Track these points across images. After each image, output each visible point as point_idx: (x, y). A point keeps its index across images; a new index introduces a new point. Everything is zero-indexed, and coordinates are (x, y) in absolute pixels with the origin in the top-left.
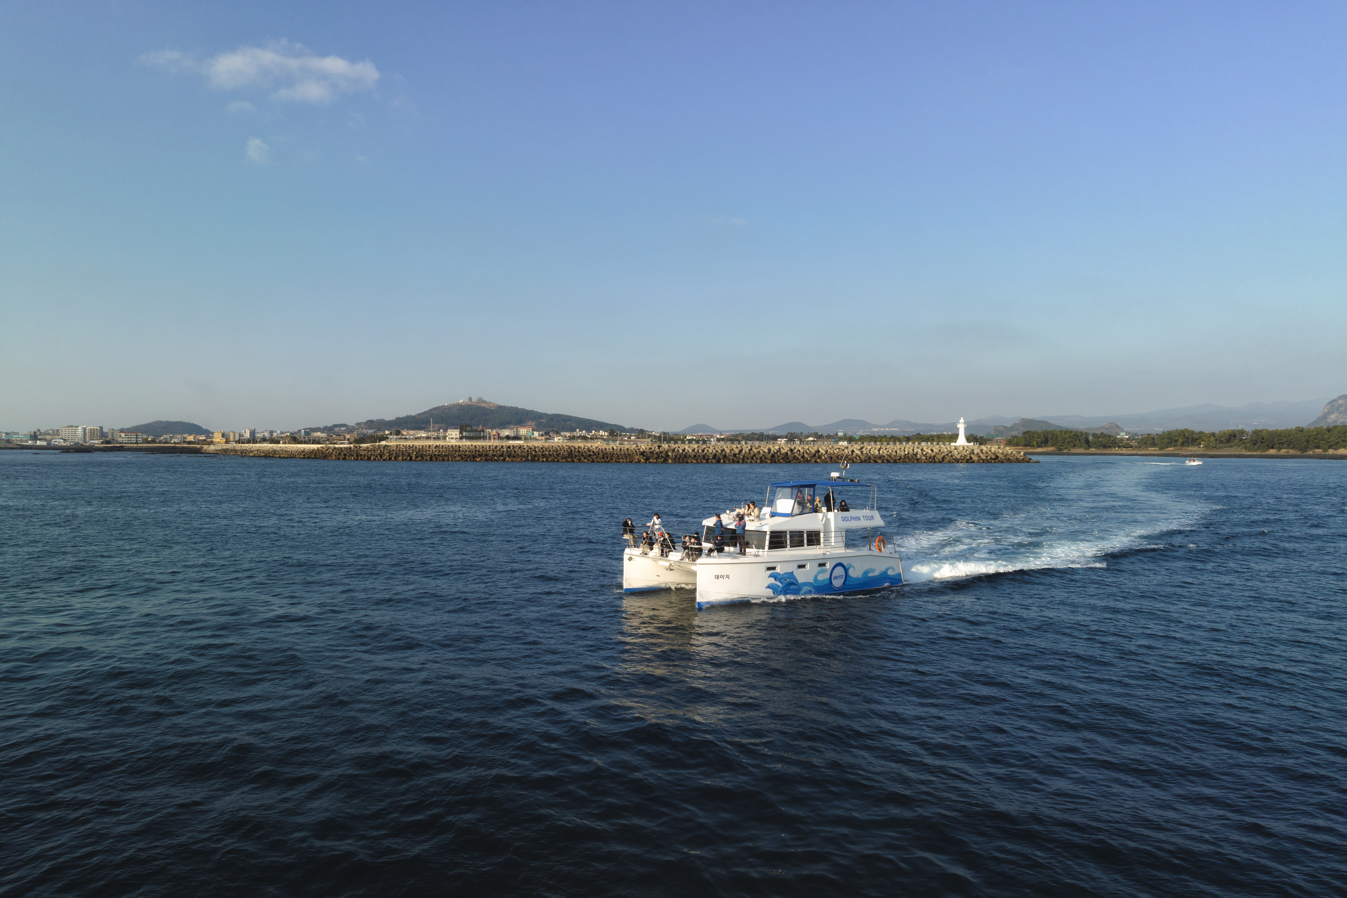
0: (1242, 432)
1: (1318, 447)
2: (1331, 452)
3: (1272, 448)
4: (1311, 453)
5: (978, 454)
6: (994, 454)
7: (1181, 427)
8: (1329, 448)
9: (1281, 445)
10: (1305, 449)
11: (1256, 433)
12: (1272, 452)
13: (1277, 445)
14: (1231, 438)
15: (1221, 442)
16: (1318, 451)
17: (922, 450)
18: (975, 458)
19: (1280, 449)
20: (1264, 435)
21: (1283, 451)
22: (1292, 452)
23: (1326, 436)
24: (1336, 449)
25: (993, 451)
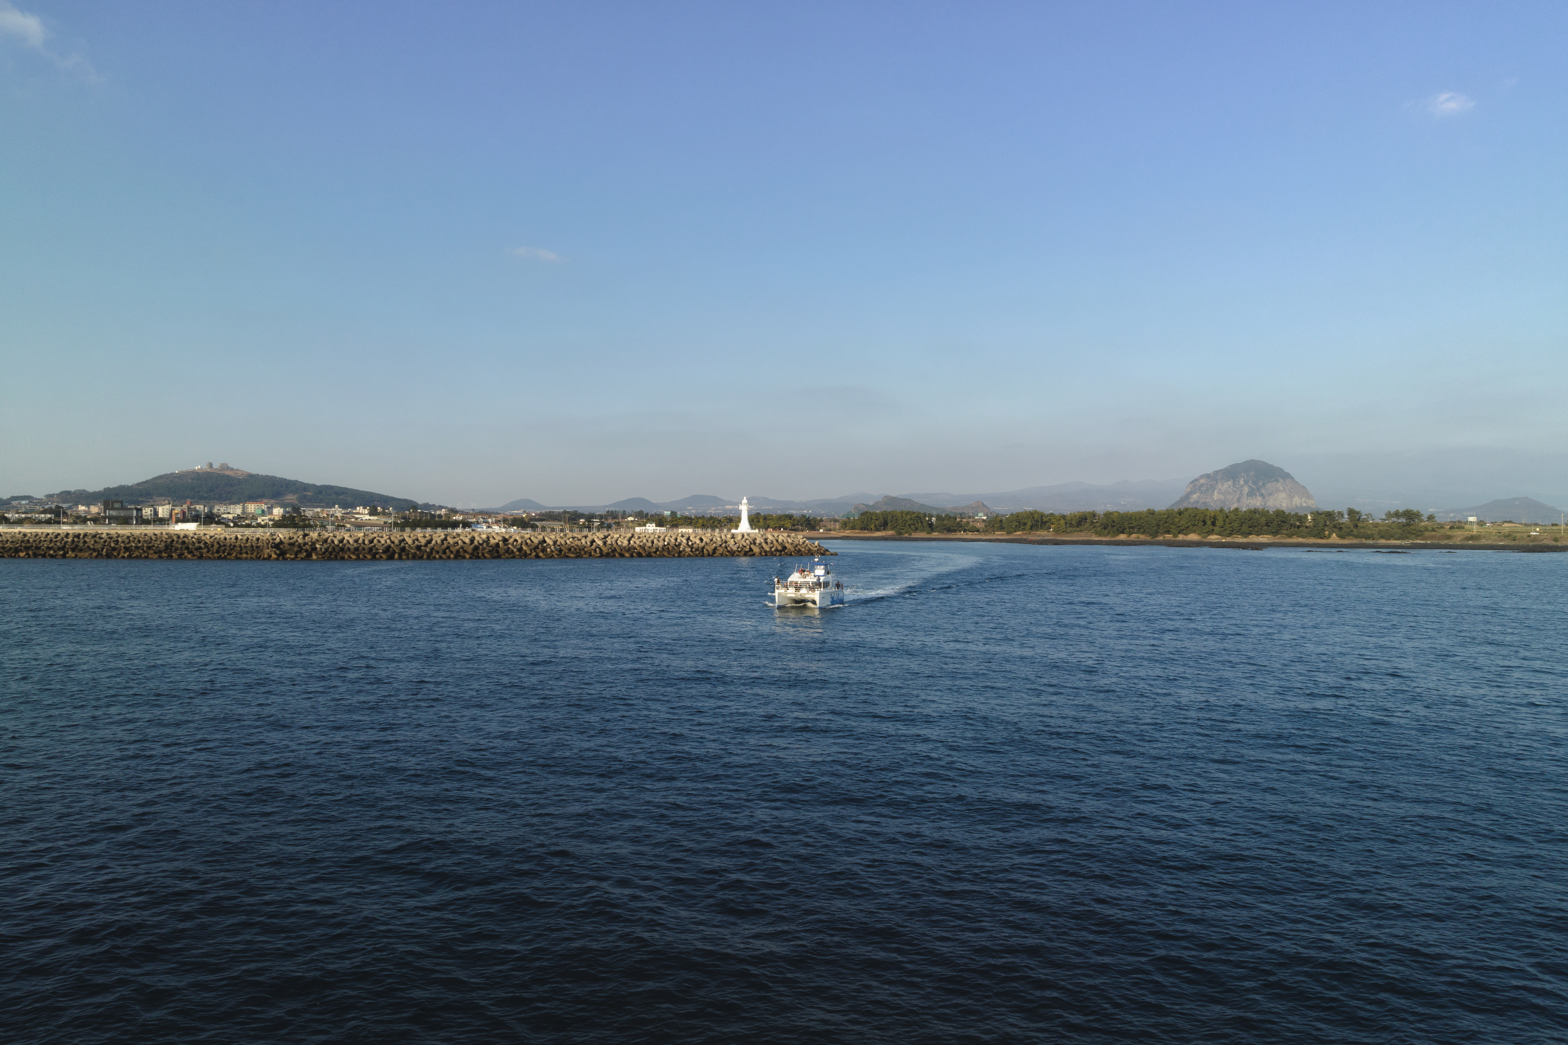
0: (1094, 515)
1: (1168, 532)
2: (1181, 537)
3: (1123, 532)
4: (1161, 538)
5: (760, 544)
6: (781, 544)
7: (1029, 509)
8: (1179, 533)
9: (1131, 530)
10: (1155, 534)
11: (1108, 515)
12: (1122, 537)
13: (1128, 530)
14: (1082, 521)
15: (1071, 525)
16: (1169, 536)
17: (688, 539)
19: (1130, 534)
20: (1115, 519)
21: (1134, 536)
22: (1142, 537)
23: (1176, 520)
24: (1186, 535)
25: (780, 540)
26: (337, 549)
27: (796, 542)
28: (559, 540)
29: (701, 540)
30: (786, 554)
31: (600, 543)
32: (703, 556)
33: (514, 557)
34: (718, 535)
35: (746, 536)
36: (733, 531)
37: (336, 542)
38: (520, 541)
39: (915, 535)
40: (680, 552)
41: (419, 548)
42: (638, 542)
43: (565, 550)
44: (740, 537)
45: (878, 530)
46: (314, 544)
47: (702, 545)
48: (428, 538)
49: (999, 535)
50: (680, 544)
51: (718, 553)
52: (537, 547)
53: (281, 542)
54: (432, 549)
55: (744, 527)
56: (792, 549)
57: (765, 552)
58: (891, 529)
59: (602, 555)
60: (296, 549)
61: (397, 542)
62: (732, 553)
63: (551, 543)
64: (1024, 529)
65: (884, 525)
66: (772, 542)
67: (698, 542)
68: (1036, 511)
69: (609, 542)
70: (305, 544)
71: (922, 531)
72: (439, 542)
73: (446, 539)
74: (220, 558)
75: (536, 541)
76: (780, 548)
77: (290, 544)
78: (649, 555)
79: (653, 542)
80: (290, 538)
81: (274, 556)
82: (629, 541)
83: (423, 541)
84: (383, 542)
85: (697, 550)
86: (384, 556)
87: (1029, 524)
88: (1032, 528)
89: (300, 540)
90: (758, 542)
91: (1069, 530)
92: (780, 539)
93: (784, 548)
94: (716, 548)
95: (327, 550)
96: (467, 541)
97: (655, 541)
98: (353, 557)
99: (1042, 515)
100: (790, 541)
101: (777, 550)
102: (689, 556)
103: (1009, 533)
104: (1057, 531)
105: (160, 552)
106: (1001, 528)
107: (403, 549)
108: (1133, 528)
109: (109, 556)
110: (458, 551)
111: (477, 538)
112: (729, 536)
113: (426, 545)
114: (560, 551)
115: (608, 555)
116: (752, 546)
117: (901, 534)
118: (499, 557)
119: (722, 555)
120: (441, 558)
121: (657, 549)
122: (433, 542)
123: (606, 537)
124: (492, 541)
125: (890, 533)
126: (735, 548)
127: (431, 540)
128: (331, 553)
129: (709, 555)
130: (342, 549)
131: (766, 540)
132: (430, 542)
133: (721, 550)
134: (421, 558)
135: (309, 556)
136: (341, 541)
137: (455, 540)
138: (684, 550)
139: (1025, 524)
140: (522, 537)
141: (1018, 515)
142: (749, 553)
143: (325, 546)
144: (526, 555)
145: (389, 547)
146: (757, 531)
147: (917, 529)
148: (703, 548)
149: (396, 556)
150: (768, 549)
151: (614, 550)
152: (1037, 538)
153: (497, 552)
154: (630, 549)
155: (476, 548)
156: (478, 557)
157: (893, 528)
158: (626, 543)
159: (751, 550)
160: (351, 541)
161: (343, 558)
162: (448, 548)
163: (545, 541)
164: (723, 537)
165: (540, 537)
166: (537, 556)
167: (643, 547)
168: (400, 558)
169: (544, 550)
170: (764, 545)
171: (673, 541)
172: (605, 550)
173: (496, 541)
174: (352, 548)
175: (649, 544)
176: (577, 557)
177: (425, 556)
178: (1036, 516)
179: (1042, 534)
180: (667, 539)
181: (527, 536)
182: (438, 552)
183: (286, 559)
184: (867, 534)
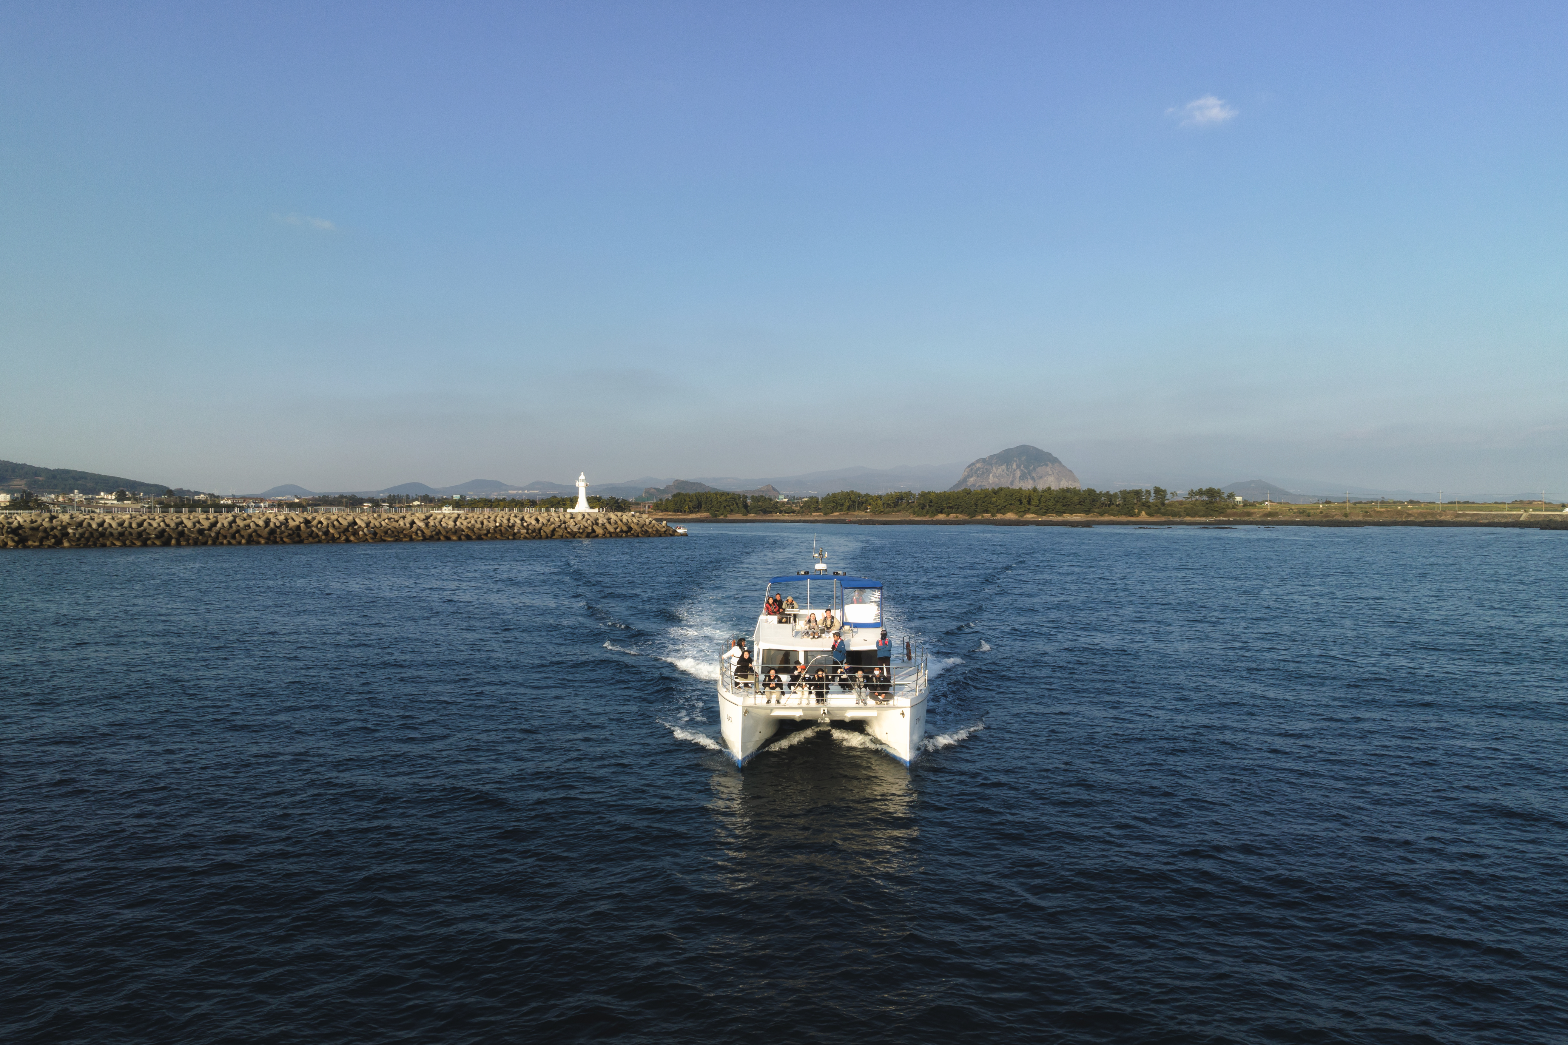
0: (909, 494)
1: (986, 511)
2: (999, 516)
3: (941, 512)
4: (980, 517)
5: (603, 524)
6: (626, 524)
7: (847, 489)
8: (997, 512)
9: (949, 510)
10: (973, 514)
11: (924, 495)
12: (941, 517)
13: (946, 510)
14: (898, 501)
15: (889, 505)
16: (987, 516)
17: (522, 519)
18: (599, 531)
19: (948, 514)
20: (932, 498)
21: (952, 516)
22: (961, 517)
23: (994, 499)
24: (1003, 514)
25: (624, 520)
26: (96, 534)
27: (642, 522)
28: (373, 521)
29: (537, 520)
30: (633, 535)
31: (422, 525)
32: (541, 538)
33: (320, 542)
34: (556, 515)
35: (587, 516)
36: (569, 510)
37: (94, 526)
38: (325, 523)
39: (731, 517)
40: (515, 534)
41: (201, 532)
42: (465, 523)
43: (380, 533)
44: (580, 517)
45: (691, 512)
46: (64, 528)
47: (538, 526)
48: (212, 520)
49: (816, 516)
50: (514, 525)
51: (557, 535)
52: (346, 530)
53: (20, 527)
54: (218, 533)
55: (582, 506)
56: (639, 530)
57: (610, 533)
59: (425, 539)
60: (40, 534)
61: (173, 525)
62: (573, 535)
63: (363, 525)
64: (841, 510)
65: (698, 507)
66: (616, 523)
67: (534, 522)
68: (852, 492)
69: (432, 523)
70: (53, 528)
71: (738, 512)
72: (226, 524)
73: (234, 521)
75: (345, 523)
76: (625, 528)
77: (32, 529)
78: (479, 538)
79: (482, 523)
80: (32, 522)
81: (11, 543)
82: (455, 521)
83: (206, 524)
84: (155, 525)
85: (533, 531)
86: (158, 542)
87: (846, 504)
88: (849, 508)
89: (46, 524)
90: (600, 522)
91: (888, 509)
92: (625, 518)
93: (630, 529)
94: (554, 529)
95: (82, 535)
96: (261, 523)
97: (485, 522)
98: (118, 543)
99: (859, 495)
100: (635, 521)
101: (622, 531)
102: (525, 538)
103: (826, 514)
104: (874, 512)
106: (819, 510)
107: (182, 534)
108: (951, 507)
110: (250, 536)
111: (273, 520)
112: (568, 516)
113: (210, 529)
114: (375, 534)
115: (431, 537)
116: (595, 527)
117: (716, 515)
118: (301, 542)
119: (562, 536)
120: (229, 543)
121: (488, 532)
122: (219, 525)
123: (427, 518)
124: (292, 524)
125: (705, 515)
126: (575, 529)
127: (217, 522)
128: (88, 540)
129: (547, 537)
130: (102, 535)
131: (609, 519)
132: (214, 524)
133: (560, 532)
134: (205, 544)
135: (58, 543)
136: (101, 524)
137: (246, 522)
138: (519, 532)
139: (842, 505)
140: (328, 519)
141: (834, 495)
142: (591, 535)
143: (80, 530)
144: (334, 540)
145: (164, 531)
146: (596, 510)
147: (732, 511)
148: (540, 529)
149: (173, 542)
150: (612, 530)
151: (439, 533)
152: (855, 519)
153: (299, 535)
154: (457, 531)
155: (272, 532)
156: (275, 542)
157: (707, 510)
158: (451, 524)
159: (593, 531)
160: (114, 525)
161: (104, 546)
162: (238, 531)
163: (355, 523)
164: (562, 517)
165: (350, 518)
166: (348, 541)
167: (471, 529)
168: (178, 544)
169: (355, 533)
170: (608, 525)
171: (505, 521)
172: (428, 532)
173: (297, 523)
174: (115, 532)
175: (479, 525)
176: (396, 540)
177: (210, 542)
178: (853, 496)
179: (859, 514)
180: (498, 520)
181: (334, 517)
182: (225, 537)
183: (29, 547)
184: (682, 517)
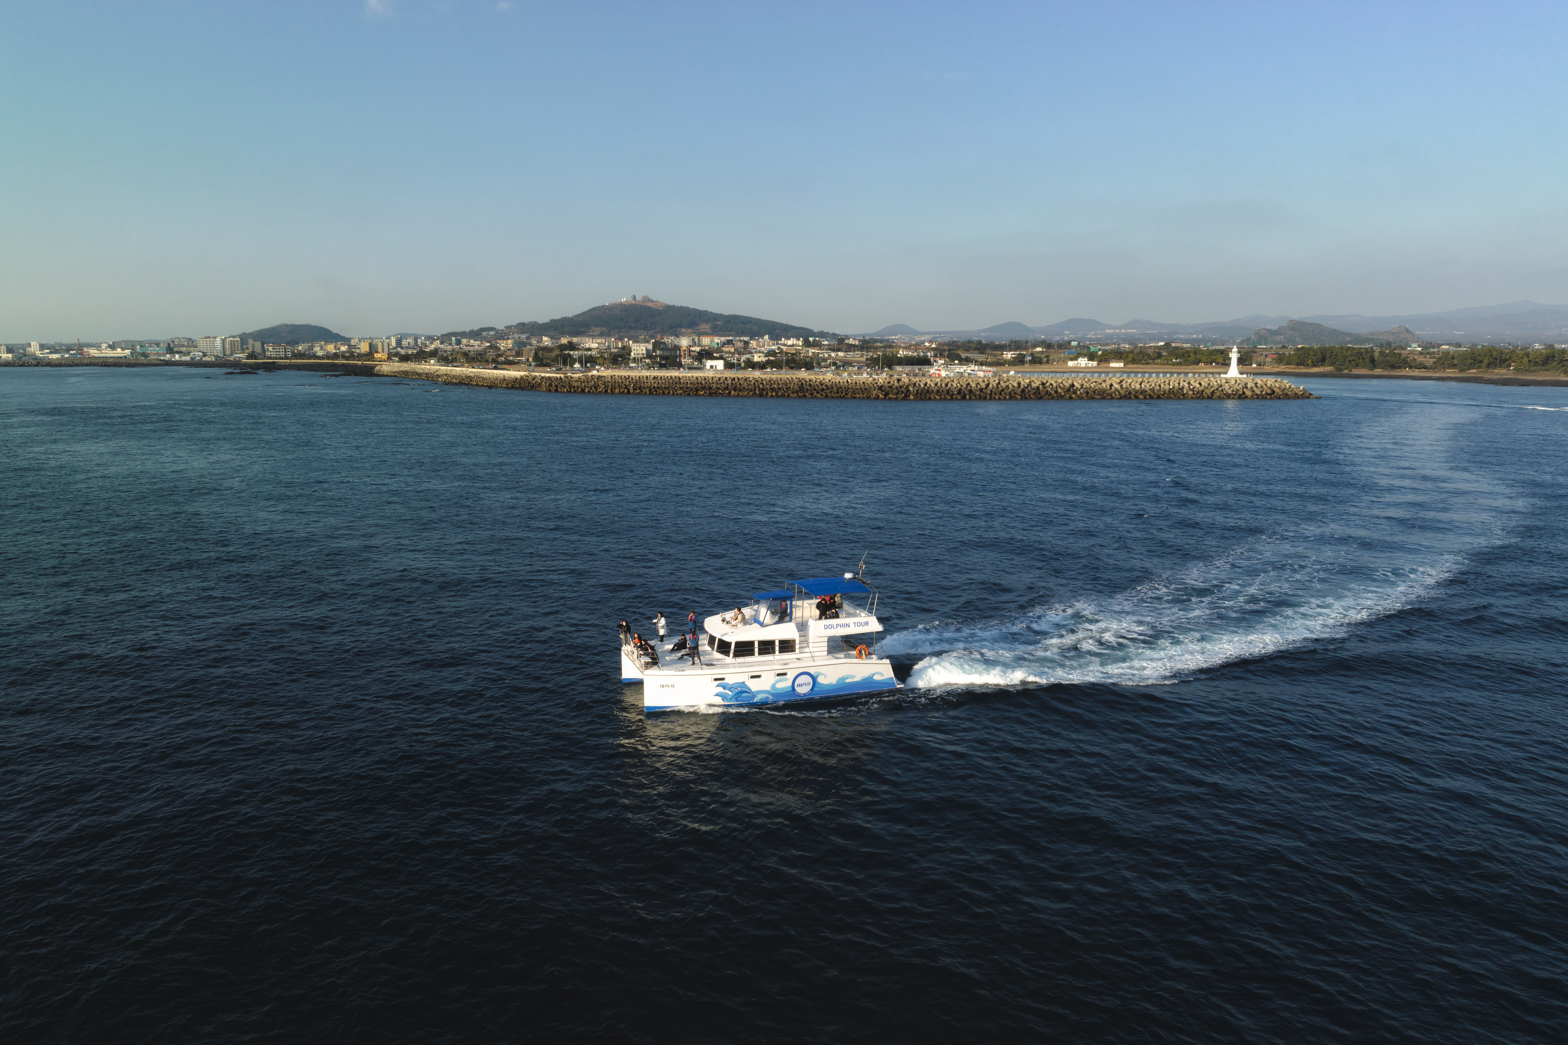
5: (1252, 388)
6: (1270, 388)
14: (1549, 358)
15: (1536, 364)
17: (1189, 383)
18: (1248, 393)
27: (1283, 387)
29: (1200, 384)
30: (1276, 397)
31: (1118, 386)
32: (1203, 398)
33: (1053, 398)
34: (1214, 381)
35: (1238, 381)
36: (1226, 374)
37: (922, 386)
38: (1055, 385)
39: (1355, 372)
40: (1184, 395)
41: (981, 390)
42: (1148, 386)
43: (1090, 391)
44: (1233, 382)
45: (1314, 365)
46: (907, 387)
47: (1201, 389)
48: (986, 382)
49: (1450, 372)
50: (1183, 388)
51: (1215, 395)
52: (1069, 390)
53: (882, 386)
55: (1234, 370)
56: (1280, 393)
57: (1257, 395)
58: (1329, 365)
59: (1121, 398)
60: (895, 391)
61: (964, 386)
62: (1228, 396)
63: (1079, 387)
64: (1479, 367)
65: (1322, 361)
66: (1262, 387)
67: (1198, 386)
68: (1495, 347)
69: (1124, 386)
70: (901, 387)
71: (1364, 367)
73: (999, 383)
74: (841, 397)
75: (1067, 385)
76: (1269, 392)
77: (890, 387)
78: (1159, 397)
79: (1160, 386)
80: (889, 383)
81: (881, 396)
82: (1141, 384)
84: (955, 385)
85: (1198, 393)
86: (959, 397)
87: (1486, 361)
88: (1489, 366)
89: (896, 384)
90: (1249, 386)
91: (1535, 368)
92: (1269, 383)
93: (1273, 392)
94: (1213, 391)
95: (917, 391)
96: (1016, 385)
97: (1162, 385)
98: (938, 397)
99: (1502, 352)
100: (1277, 385)
101: (1267, 394)
102: (1192, 398)
103: (1461, 371)
104: (1517, 370)
105: (797, 392)
106: (1453, 366)
107: (971, 391)
109: (761, 395)
110: (1010, 393)
111: (1022, 383)
112: (1224, 381)
113: (986, 388)
114: (1087, 393)
115: (1126, 395)
116: (1245, 390)
117: (1340, 370)
118: (1041, 398)
119: (1219, 397)
120: (999, 398)
122: (991, 386)
123: (1121, 381)
125: (1329, 369)
126: (1230, 392)
128: (921, 394)
129: (1208, 398)
130: (928, 391)
131: (1256, 384)
132: (988, 385)
133: (1218, 393)
134: (985, 398)
135: (907, 396)
136: (925, 385)
139: (1481, 362)
140: (1056, 382)
141: (1474, 351)
142: (1240, 396)
143: (916, 389)
145: (960, 389)
146: (1246, 375)
147: (1357, 365)
148: (1203, 391)
149: (968, 397)
150: (1259, 393)
151: (1130, 393)
152: (1494, 377)
154: (1143, 392)
155: (1023, 391)
156: (1026, 398)
157: (1332, 364)
158: (1138, 386)
159: (1244, 393)
160: (933, 385)
161: (931, 399)
162: (1003, 390)
163: (1073, 385)
164: (1219, 382)
165: (1070, 382)
166: (1071, 398)
167: (1153, 390)
169: (1075, 392)
170: (1255, 389)
171: (1177, 385)
174: (935, 390)
175: (1157, 388)
176: (1102, 398)
177: (988, 397)
178: (1494, 354)
179: (1501, 372)
181: (1060, 381)
182: (996, 394)
183: (890, 399)
184: (1304, 370)
